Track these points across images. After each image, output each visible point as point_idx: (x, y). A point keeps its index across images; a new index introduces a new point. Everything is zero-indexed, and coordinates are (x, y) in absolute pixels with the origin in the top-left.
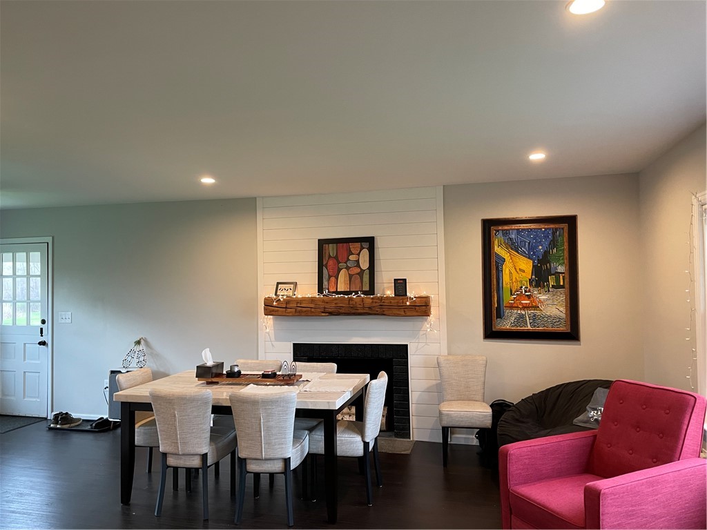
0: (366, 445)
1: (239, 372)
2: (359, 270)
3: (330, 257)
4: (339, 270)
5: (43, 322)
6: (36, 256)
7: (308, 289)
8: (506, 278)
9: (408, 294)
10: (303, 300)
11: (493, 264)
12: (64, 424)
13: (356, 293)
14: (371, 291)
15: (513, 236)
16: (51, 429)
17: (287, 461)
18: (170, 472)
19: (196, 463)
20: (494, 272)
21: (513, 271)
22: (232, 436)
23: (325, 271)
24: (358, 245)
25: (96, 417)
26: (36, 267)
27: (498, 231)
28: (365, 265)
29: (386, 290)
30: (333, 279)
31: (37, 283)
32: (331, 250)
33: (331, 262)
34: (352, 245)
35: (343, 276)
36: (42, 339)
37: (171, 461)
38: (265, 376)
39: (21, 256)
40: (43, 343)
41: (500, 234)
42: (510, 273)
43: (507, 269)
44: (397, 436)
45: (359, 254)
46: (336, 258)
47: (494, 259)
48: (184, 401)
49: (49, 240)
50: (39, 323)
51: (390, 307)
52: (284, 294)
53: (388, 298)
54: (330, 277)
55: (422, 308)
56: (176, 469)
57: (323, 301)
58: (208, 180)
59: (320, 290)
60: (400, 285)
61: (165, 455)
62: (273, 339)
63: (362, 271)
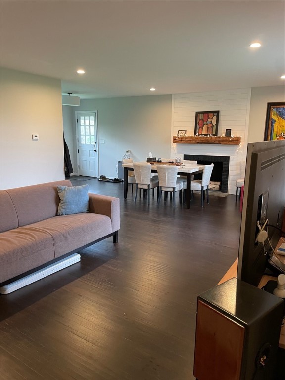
0: (202, 187)
1: (161, 161)
2: (211, 125)
3: (200, 119)
4: (204, 125)
5: (95, 143)
6: (92, 118)
7: (190, 133)
8: (275, 129)
9: (231, 136)
10: (188, 137)
11: (270, 123)
12: (103, 179)
13: (210, 135)
14: (216, 134)
15: (281, 111)
16: (99, 180)
17: (174, 188)
18: (138, 189)
19: (146, 187)
20: (270, 126)
21: (279, 126)
22: (157, 181)
23: (198, 125)
24: (212, 114)
25: (113, 178)
26: (92, 122)
27: (274, 108)
28: (214, 123)
29: (222, 133)
30: (201, 129)
31: (92, 129)
32: (201, 116)
33: (200, 122)
34: (209, 114)
35: (205, 128)
36: (95, 149)
37: (139, 186)
38: (169, 162)
39: (87, 118)
40: (95, 151)
41: (275, 110)
42: (277, 127)
43: (276, 125)
44: (222, 192)
45: (212, 118)
46: (203, 120)
47: (270, 121)
48: (143, 167)
49: (96, 112)
50: (94, 144)
51: (223, 141)
52: (180, 135)
53: (223, 137)
54: (200, 128)
55: (236, 141)
56: (140, 189)
57: (196, 138)
58: (153, 89)
59: (195, 133)
60: (228, 132)
61: (137, 184)
62: (176, 152)
63: (213, 126)
